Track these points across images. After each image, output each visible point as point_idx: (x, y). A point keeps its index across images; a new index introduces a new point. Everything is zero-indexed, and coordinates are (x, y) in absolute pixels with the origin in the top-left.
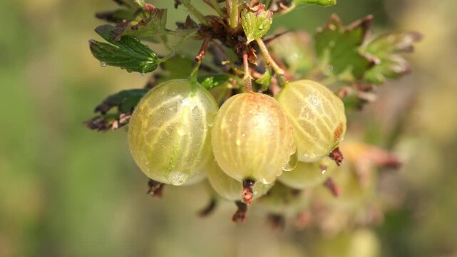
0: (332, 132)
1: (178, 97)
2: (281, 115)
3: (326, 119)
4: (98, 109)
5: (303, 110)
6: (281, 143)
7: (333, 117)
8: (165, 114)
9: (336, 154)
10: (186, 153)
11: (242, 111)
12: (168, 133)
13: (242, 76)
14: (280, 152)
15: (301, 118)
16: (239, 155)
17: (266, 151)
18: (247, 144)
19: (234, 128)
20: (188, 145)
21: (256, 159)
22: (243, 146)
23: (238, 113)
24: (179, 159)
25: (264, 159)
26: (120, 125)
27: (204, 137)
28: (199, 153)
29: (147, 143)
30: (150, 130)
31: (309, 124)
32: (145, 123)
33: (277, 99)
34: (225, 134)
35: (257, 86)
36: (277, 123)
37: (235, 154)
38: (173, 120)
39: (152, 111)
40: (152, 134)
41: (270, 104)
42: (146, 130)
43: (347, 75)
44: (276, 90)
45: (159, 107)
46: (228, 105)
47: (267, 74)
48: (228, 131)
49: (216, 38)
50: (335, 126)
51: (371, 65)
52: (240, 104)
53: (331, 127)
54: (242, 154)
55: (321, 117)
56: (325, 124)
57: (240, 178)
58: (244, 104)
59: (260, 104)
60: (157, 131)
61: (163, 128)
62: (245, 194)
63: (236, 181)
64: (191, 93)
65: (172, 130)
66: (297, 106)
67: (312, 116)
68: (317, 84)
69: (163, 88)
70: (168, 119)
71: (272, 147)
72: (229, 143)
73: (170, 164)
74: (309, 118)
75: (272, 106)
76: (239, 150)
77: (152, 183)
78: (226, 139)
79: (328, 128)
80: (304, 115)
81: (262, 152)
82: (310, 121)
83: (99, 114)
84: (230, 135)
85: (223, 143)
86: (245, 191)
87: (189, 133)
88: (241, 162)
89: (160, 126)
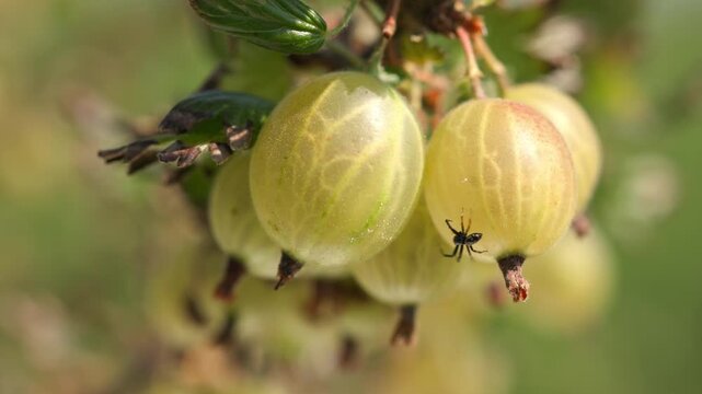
12: (370, 166)
16: (520, 209)
17: (560, 202)
18: (534, 188)
22: (526, 191)
25: (556, 215)
30: (335, 160)
32: (324, 144)
34: (487, 166)
37: (510, 209)
40: (339, 168)
45: (348, 117)
48: (494, 164)
60: (349, 163)
61: (359, 160)
65: (377, 161)
72: (498, 188)
73: (367, 226)
76: (520, 198)
78: (490, 180)
84: (499, 171)
85: (483, 187)
86: (512, 275)
87: (402, 169)
88: (519, 223)
89: (357, 153)
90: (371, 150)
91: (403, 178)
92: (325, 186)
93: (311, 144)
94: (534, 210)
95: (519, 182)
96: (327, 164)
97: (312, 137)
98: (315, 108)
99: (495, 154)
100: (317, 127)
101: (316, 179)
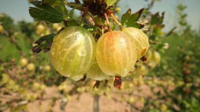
8: (70, 41)
10: (83, 62)
12: (73, 51)
24: (79, 65)
27: (92, 53)
29: (61, 58)
30: (62, 50)
32: (60, 46)
38: (75, 44)
39: (63, 40)
40: (63, 53)
42: (60, 50)
45: (66, 38)
60: (66, 51)
65: (75, 49)
70: (72, 43)
73: (75, 68)
89: (68, 48)
90: (72, 46)
93: (57, 46)
97: (57, 44)
101: (58, 56)
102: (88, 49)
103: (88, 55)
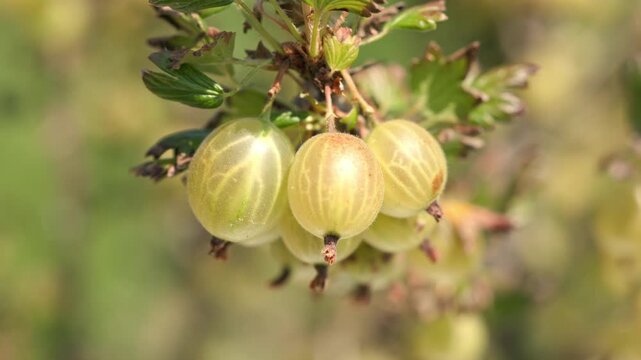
0: (430, 181)
1: (248, 137)
2: (369, 159)
3: (422, 165)
4: (150, 153)
5: (395, 155)
6: (371, 191)
7: (432, 163)
8: (233, 157)
9: (435, 209)
10: (257, 205)
11: (324, 153)
12: (235, 180)
13: (323, 114)
14: (368, 202)
15: (394, 164)
16: (321, 205)
17: (352, 200)
18: (330, 192)
19: (314, 174)
20: (260, 194)
21: (341, 210)
22: (325, 194)
23: (319, 156)
24: (249, 210)
25: (351, 209)
26: (178, 171)
27: (279, 185)
28: (273, 204)
30: (214, 175)
31: (403, 171)
32: (209, 166)
33: (366, 141)
34: (303, 178)
35: (341, 127)
36: (366, 168)
37: (316, 205)
38: (241, 164)
39: (216, 154)
40: (216, 181)
41: (357, 146)
42: (210, 175)
43: (449, 115)
44: (364, 132)
45: (225, 149)
46: (307, 147)
47: (354, 111)
48: (307, 177)
49: (293, 68)
50: (434, 175)
51: (478, 101)
52: (322, 145)
53: (429, 176)
54: (324, 203)
55: (417, 163)
56: (422, 172)
57: (320, 233)
58: (326, 145)
59: (345, 145)
60: (221, 177)
61: (228, 175)
62: (327, 252)
63: (315, 238)
64: (263, 132)
65: (240, 175)
66: (389, 149)
67: (406, 162)
68: (413, 124)
69: (229, 128)
70: (235, 162)
71: (359, 196)
72: (308, 192)
73: (238, 217)
74: (403, 164)
75: (360, 149)
76: (320, 199)
77: (215, 241)
78: (305, 185)
79: (426, 176)
80: (397, 160)
81: (348, 202)
82: (404, 168)
83: (151, 158)
84: (309, 181)
85: (302, 192)
86: (327, 248)
87: (260, 180)
88: (322, 214)
89: (226, 171)
90: (235, 169)
91: (261, 186)
92: (210, 192)
93: (204, 166)
94: (332, 206)
95: (320, 189)
96: (209, 179)
97: (204, 161)
98: (210, 144)
99: (308, 170)
100: (209, 155)
101: (205, 188)
102: (269, 175)
103: (269, 190)
